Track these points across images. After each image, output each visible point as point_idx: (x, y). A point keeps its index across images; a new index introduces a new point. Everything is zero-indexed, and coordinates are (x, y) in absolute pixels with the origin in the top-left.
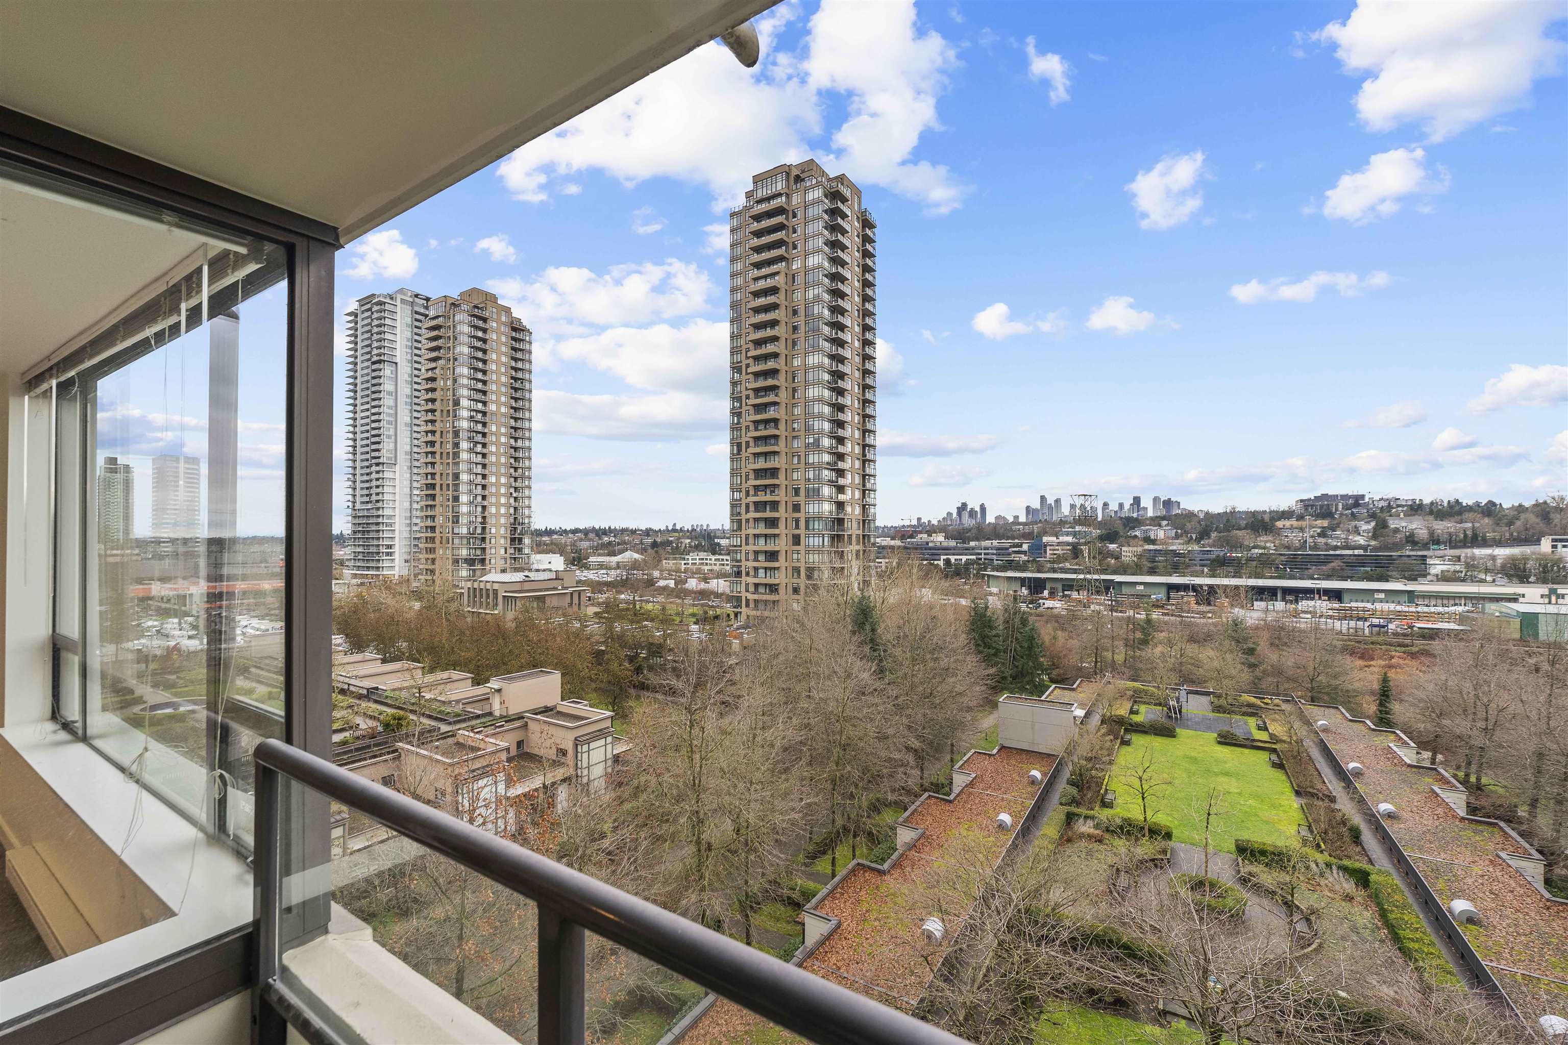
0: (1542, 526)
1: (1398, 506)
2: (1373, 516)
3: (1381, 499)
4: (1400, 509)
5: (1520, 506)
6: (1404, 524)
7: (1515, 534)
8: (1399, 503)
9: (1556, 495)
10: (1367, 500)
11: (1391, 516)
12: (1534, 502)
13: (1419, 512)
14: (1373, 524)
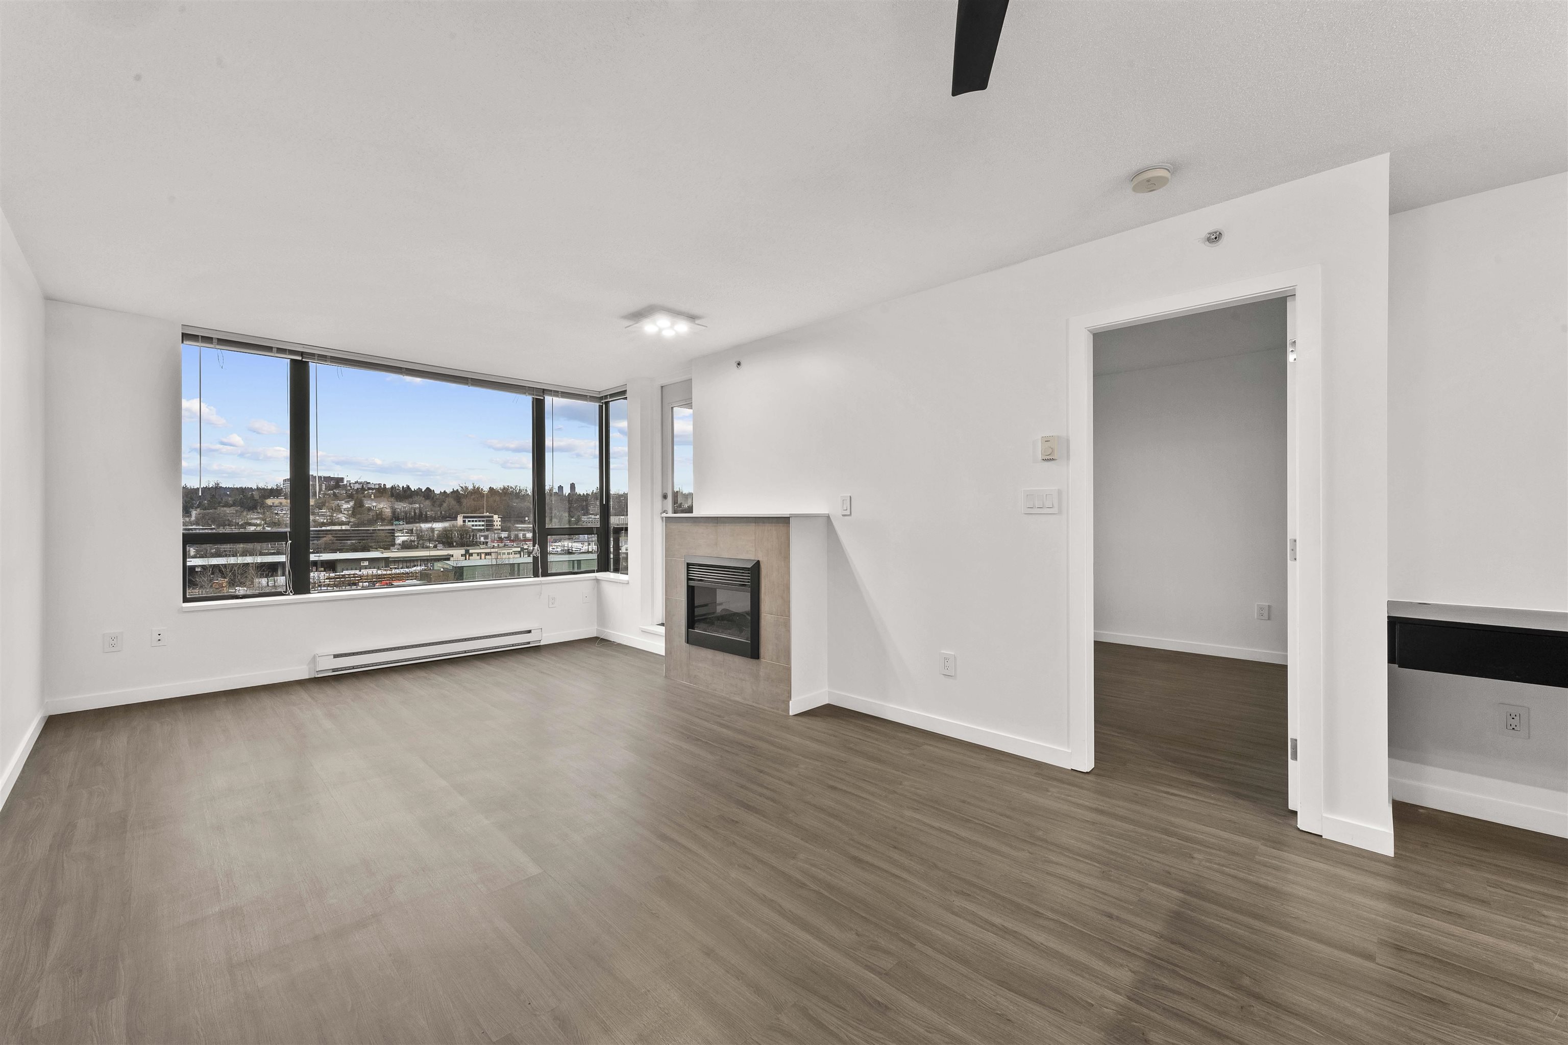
0: (457, 507)
1: (369, 489)
2: (350, 497)
3: (356, 482)
4: (371, 491)
5: (445, 491)
6: (374, 504)
7: (443, 513)
8: (369, 486)
9: (463, 486)
10: (345, 483)
11: (364, 497)
12: (452, 490)
13: (384, 495)
14: (352, 503)
